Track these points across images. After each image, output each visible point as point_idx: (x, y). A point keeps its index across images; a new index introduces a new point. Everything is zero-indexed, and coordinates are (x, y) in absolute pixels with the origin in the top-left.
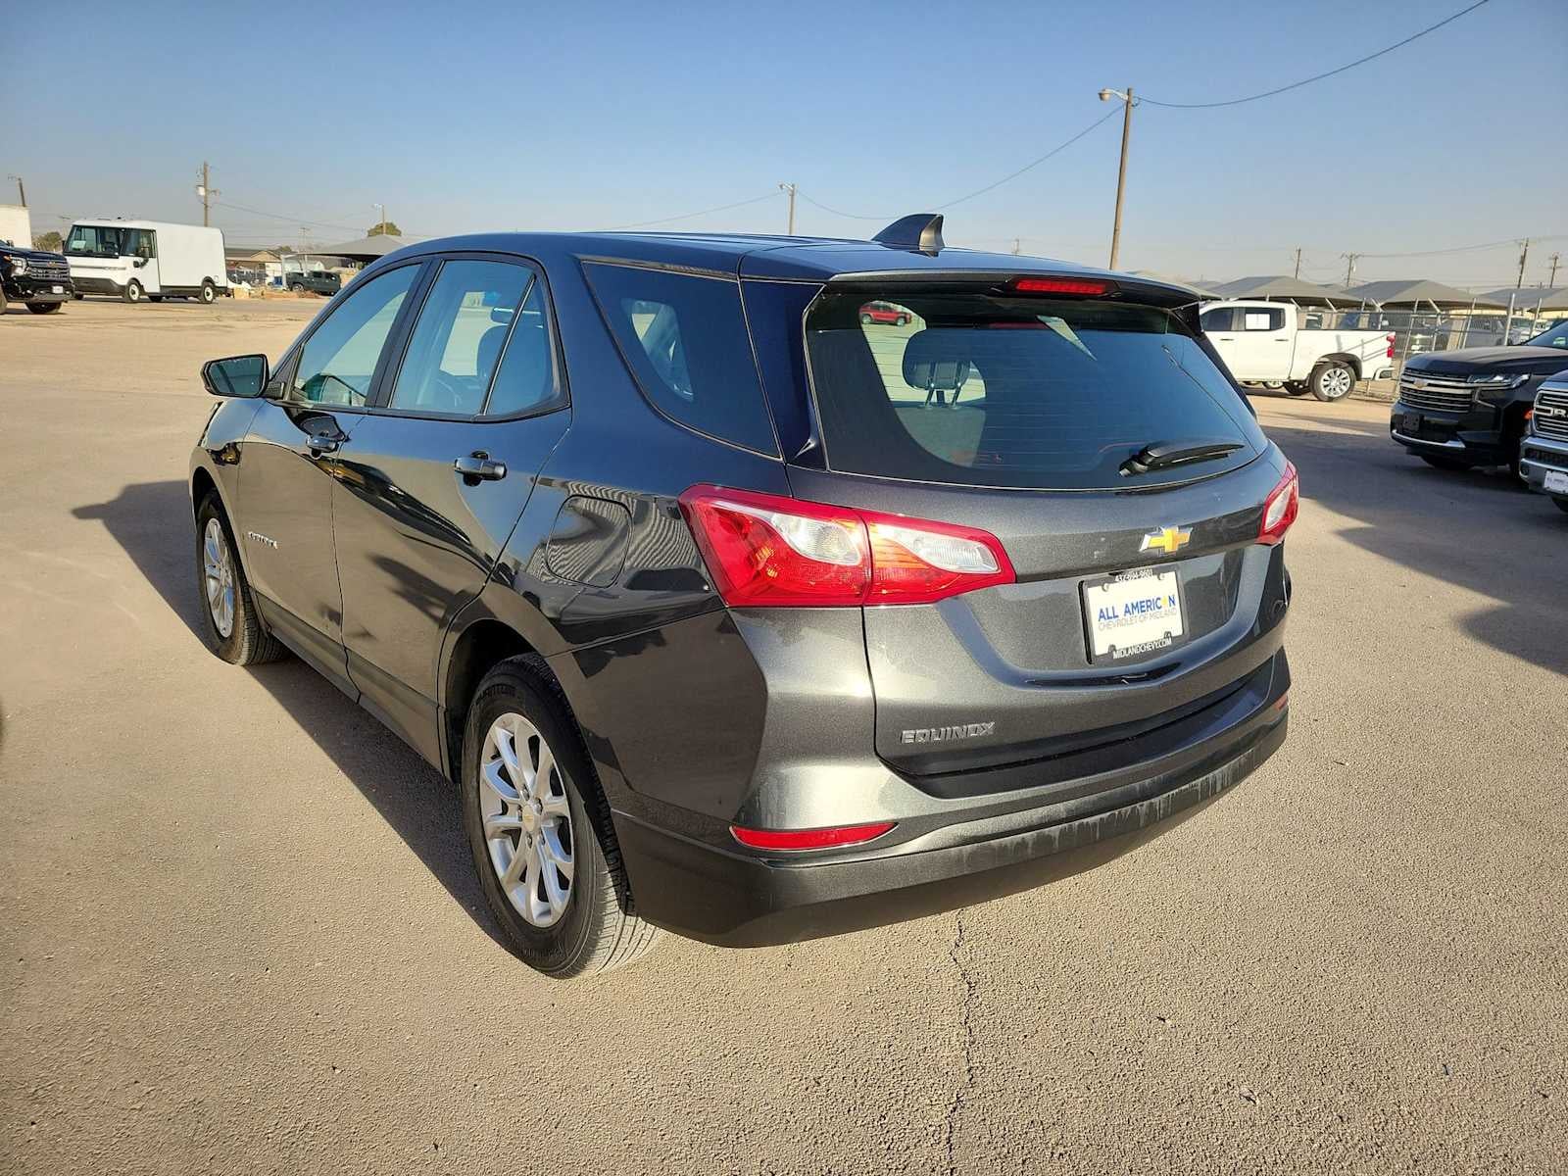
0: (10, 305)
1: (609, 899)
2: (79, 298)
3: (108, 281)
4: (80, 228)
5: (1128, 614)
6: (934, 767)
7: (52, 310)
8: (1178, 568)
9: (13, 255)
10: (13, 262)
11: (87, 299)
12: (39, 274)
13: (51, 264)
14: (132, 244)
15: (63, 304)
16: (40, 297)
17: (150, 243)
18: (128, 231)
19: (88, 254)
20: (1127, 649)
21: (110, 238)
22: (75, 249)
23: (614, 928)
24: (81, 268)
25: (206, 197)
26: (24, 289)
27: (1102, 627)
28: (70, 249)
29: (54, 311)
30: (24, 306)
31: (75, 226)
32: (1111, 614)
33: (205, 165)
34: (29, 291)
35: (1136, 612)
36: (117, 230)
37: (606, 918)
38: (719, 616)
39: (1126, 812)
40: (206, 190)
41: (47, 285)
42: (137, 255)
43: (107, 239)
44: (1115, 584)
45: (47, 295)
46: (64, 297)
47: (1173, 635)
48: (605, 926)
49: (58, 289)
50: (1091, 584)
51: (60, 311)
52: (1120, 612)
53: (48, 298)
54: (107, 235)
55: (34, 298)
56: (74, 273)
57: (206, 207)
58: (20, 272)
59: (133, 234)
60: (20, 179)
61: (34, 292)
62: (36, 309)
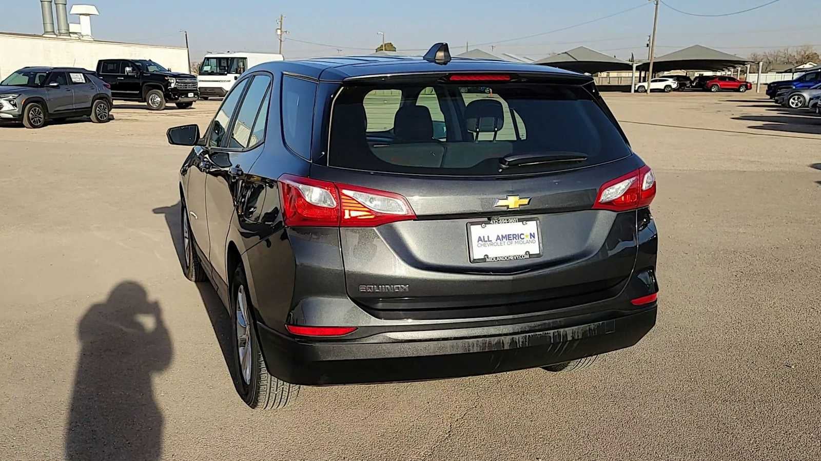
0: (168, 105)
1: (262, 366)
2: (206, 99)
3: (221, 88)
4: (208, 59)
5: (499, 241)
6: (380, 305)
7: (188, 106)
8: (538, 219)
9: (170, 77)
10: (170, 80)
11: (211, 100)
12: (181, 87)
13: (188, 80)
14: (235, 66)
15: (194, 103)
16: (182, 99)
17: (244, 64)
18: (233, 59)
19: (212, 73)
20: (496, 258)
21: (224, 64)
22: (205, 71)
23: (266, 381)
24: (204, 82)
25: (281, 35)
26: (174, 96)
27: (479, 245)
28: (203, 72)
29: (189, 107)
30: (174, 105)
31: (205, 58)
32: (486, 239)
33: (282, 16)
34: (176, 97)
35: (504, 240)
36: (227, 59)
37: (262, 375)
38: (282, 231)
39: (494, 340)
40: (281, 32)
41: (185, 93)
42: (237, 73)
43: (222, 64)
44: (490, 225)
45: (185, 98)
46: (195, 99)
47: (531, 253)
48: (262, 379)
49: (191, 95)
50: (473, 224)
51: (192, 107)
52: (493, 238)
53: (186, 100)
54: (222, 61)
55: (178, 101)
56: (200, 85)
57: (281, 41)
58: (173, 85)
59: (235, 60)
60: (186, 32)
61: (179, 97)
62: (181, 106)
